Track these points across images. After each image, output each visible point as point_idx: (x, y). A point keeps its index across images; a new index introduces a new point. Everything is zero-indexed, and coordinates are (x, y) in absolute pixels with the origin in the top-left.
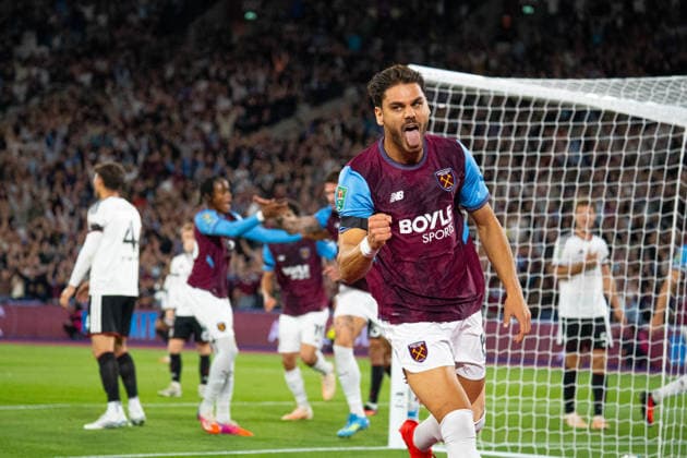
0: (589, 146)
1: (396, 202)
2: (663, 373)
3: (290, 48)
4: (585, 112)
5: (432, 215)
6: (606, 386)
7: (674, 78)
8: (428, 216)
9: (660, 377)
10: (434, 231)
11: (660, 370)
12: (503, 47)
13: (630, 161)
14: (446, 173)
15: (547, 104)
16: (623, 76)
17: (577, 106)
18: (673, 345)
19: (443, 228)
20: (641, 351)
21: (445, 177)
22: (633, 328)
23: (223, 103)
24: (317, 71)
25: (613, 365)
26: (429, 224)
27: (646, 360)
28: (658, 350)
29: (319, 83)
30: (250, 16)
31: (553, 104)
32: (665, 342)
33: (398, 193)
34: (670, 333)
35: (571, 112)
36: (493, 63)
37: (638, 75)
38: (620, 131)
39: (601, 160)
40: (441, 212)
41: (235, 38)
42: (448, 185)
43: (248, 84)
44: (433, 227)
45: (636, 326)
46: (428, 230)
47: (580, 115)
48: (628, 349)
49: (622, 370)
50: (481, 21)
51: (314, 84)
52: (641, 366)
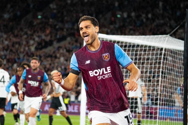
0: (136, 55)
1: (87, 64)
2: (158, 120)
3: (51, 26)
4: (135, 45)
5: (101, 70)
6: (142, 123)
7: (160, 36)
8: (99, 70)
9: (156, 121)
10: (102, 75)
11: (156, 119)
12: (112, 27)
13: (148, 59)
14: (107, 55)
15: (124, 43)
16: (146, 35)
17: (133, 43)
18: (160, 112)
19: (105, 74)
20: (151, 113)
21: (106, 56)
22: (149, 107)
23: (32, 42)
24: (59, 33)
25: (143, 117)
26: (100, 73)
27: (152, 116)
28: (156, 113)
29: (60, 36)
30: (40, 17)
31: (126, 43)
32: (158, 111)
33: (88, 61)
34: (159, 108)
35: (131, 45)
36: (109, 31)
37: (150, 35)
38: (145, 51)
39: (140, 59)
40: (104, 69)
41: (35, 23)
42: (107, 59)
43: (39, 37)
44: (101, 74)
45: (150, 106)
46: (99, 75)
47: (134, 46)
48: (147, 113)
49: (146, 119)
50: (105, 19)
51: (58, 36)
52: (151, 118)
